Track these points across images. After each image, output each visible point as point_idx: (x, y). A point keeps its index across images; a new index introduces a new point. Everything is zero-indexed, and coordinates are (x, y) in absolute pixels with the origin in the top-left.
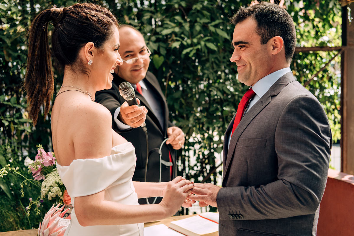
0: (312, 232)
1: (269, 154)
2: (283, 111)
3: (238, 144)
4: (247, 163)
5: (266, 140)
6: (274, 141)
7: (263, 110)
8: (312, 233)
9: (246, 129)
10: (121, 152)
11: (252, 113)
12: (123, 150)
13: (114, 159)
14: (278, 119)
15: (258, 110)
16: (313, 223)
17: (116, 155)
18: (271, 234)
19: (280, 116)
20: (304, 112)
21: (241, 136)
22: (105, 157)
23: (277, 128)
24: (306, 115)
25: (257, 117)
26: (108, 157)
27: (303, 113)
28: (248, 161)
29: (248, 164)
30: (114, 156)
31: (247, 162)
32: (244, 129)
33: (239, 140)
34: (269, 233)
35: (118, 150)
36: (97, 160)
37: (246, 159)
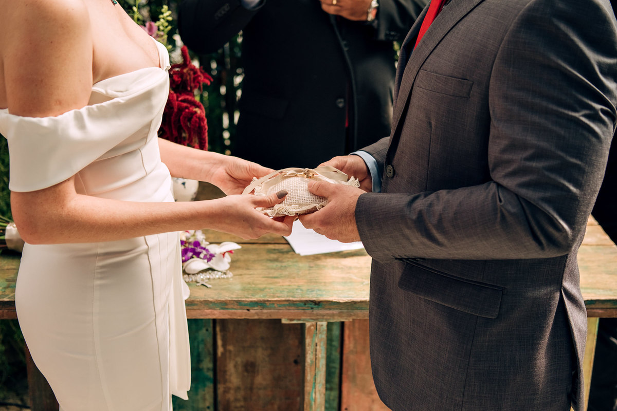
0: (562, 279)
1: (475, 114)
2: (515, 21)
3: (417, 81)
4: (431, 127)
5: (472, 82)
6: (487, 87)
7: (474, 10)
8: (562, 281)
9: (435, 51)
10: (117, 97)
11: (452, 14)
12: (122, 92)
13: (91, 114)
14: (502, 39)
15: (464, 7)
16: (566, 261)
17: (97, 107)
18: (472, 281)
19: (506, 31)
20: (563, 27)
21: (424, 66)
22: (66, 114)
23: (496, 59)
24: (566, 35)
25: (459, 25)
26: (75, 112)
27: (558, 29)
28: (433, 123)
29: (433, 130)
30: (92, 109)
31: (430, 124)
32: (431, 48)
33: (420, 73)
34: (467, 280)
35: (111, 92)
36: (45, 121)
37: (429, 118)
